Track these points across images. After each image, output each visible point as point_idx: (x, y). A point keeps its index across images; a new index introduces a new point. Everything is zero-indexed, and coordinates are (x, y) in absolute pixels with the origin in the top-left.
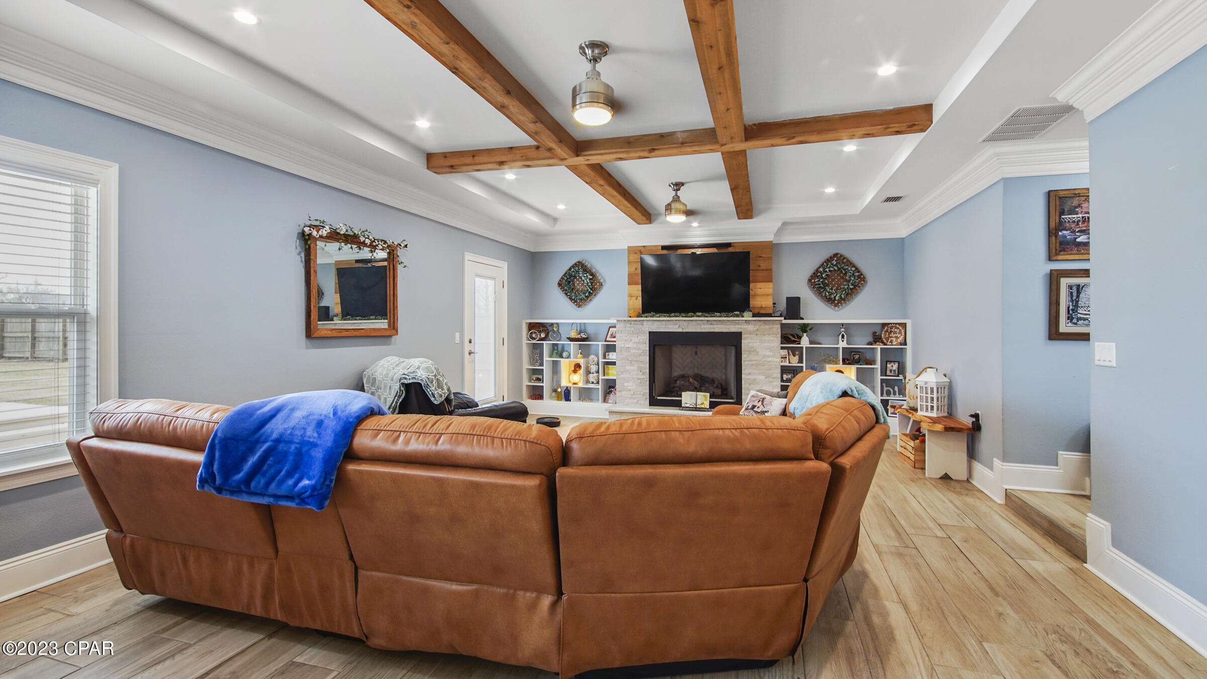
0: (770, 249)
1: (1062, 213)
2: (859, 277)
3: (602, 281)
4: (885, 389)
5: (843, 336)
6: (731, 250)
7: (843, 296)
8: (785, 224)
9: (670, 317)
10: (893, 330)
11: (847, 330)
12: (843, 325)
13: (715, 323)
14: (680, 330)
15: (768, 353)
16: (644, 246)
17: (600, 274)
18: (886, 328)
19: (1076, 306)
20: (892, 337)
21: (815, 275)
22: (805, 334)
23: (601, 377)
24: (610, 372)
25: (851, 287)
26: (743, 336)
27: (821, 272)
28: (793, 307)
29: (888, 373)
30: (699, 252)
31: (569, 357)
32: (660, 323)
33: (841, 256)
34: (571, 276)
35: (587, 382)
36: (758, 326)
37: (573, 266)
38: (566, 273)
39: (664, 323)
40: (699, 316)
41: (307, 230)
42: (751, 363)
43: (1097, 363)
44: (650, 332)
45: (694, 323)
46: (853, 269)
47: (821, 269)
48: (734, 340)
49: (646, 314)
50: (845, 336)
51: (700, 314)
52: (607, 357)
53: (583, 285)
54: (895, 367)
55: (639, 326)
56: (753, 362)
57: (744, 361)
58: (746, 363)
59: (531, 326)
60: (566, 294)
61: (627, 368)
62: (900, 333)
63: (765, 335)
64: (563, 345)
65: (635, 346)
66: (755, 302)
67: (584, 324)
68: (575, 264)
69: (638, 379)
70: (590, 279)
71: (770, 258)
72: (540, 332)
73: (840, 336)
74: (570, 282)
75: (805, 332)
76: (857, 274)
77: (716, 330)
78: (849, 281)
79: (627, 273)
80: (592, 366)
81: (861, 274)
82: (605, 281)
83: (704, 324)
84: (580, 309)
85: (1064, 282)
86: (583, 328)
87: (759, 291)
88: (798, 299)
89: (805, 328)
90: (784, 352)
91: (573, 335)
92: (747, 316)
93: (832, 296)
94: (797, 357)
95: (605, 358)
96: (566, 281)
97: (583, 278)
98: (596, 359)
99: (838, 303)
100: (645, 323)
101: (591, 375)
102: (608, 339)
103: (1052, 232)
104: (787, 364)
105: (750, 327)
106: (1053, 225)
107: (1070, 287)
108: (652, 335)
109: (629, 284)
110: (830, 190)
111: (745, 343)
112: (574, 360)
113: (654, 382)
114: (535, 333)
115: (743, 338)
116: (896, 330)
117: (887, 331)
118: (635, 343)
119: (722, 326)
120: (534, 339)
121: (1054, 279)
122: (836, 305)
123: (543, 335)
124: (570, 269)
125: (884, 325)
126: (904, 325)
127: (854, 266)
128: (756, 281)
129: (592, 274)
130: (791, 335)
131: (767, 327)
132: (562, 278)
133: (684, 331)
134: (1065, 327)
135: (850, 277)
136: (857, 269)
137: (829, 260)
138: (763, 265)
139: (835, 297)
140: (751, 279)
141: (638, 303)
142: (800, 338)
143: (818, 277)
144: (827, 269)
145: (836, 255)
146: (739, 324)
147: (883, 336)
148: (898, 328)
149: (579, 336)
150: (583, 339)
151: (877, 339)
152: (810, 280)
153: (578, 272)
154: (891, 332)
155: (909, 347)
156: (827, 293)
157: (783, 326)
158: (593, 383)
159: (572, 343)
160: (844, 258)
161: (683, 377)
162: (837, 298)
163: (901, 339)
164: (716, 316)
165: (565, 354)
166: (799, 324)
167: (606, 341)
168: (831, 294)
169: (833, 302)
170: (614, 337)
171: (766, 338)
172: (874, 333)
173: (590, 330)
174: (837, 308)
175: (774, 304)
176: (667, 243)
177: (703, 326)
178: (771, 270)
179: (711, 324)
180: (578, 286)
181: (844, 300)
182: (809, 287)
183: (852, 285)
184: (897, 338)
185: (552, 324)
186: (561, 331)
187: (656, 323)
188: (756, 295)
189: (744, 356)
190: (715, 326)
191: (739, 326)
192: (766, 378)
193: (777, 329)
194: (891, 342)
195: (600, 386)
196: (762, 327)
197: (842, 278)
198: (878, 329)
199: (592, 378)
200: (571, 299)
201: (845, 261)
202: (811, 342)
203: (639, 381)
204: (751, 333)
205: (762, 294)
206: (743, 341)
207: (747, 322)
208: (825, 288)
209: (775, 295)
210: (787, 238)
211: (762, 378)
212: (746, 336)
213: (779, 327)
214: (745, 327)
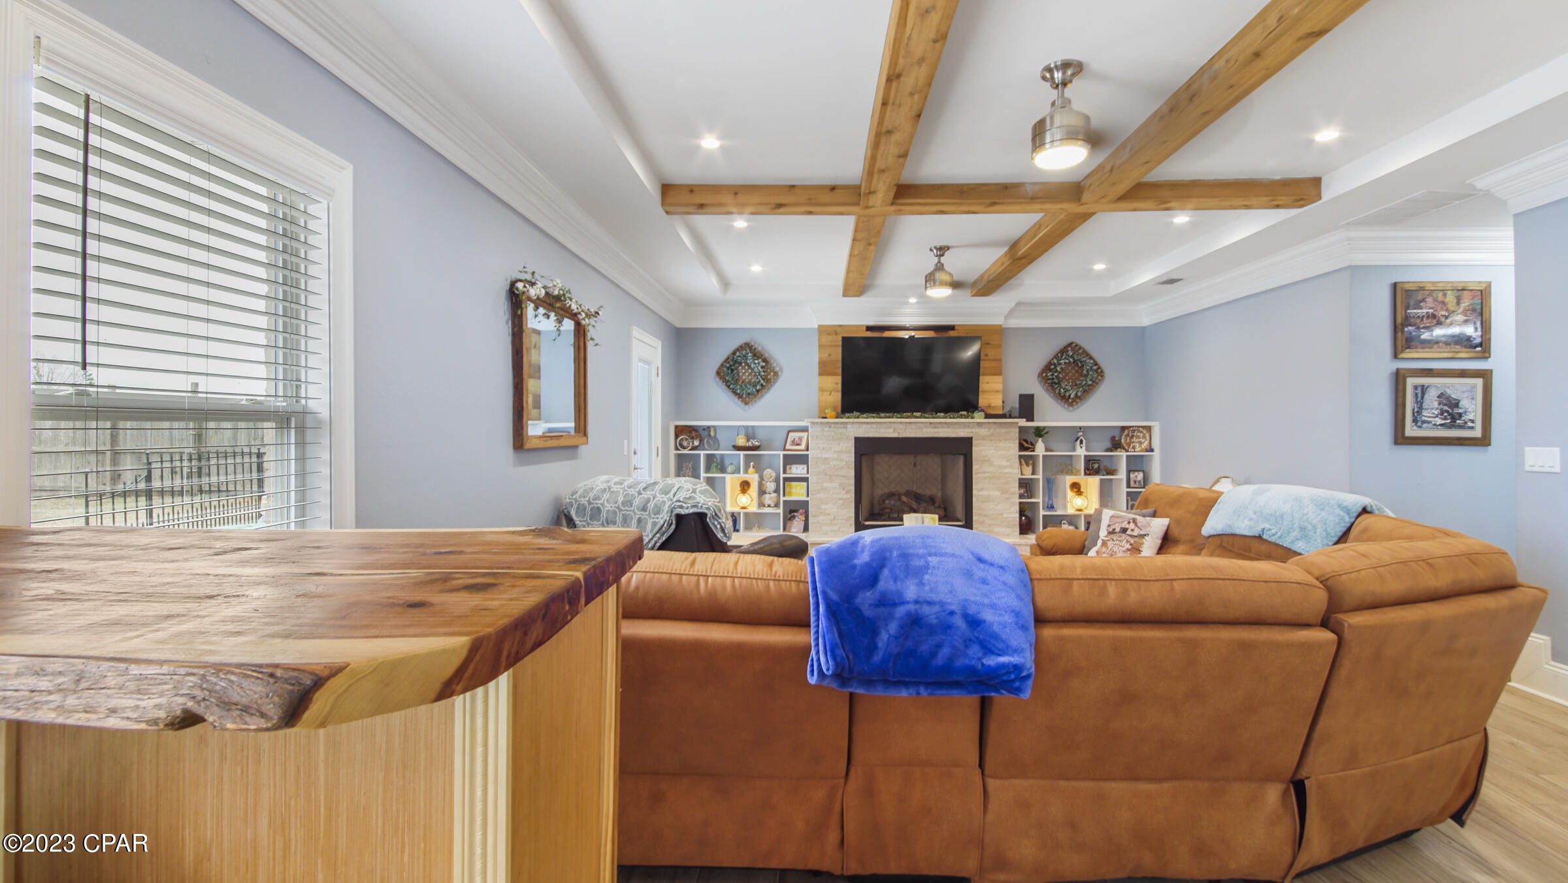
0: (1000, 334)
1: (1408, 307)
2: (1097, 371)
3: (777, 369)
4: (1130, 503)
5: (1081, 442)
6: (952, 333)
7: (1079, 394)
8: (1019, 304)
9: (880, 418)
10: (1135, 434)
12: (1080, 428)
13: (940, 426)
14: (895, 435)
15: (1004, 463)
16: (840, 326)
17: (775, 361)
18: (1126, 432)
19: (1421, 408)
20: (1134, 442)
21: (1048, 368)
22: (1040, 439)
23: (782, 499)
24: (794, 491)
25: (1090, 383)
26: (974, 442)
27: (1054, 364)
28: (1026, 406)
29: (1132, 484)
30: (905, 335)
31: (737, 471)
32: (869, 426)
33: (1076, 345)
34: (736, 362)
35: (761, 505)
36: (992, 431)
37: (737, 350)
38: (728, 358)
39: (874, 426)
40: (917, 417)
41: (520, 285)
42: (983, 475)
43: (1527, 468)
44: (855, 438)
45: (913, 426)
46: (1092, 361)
47: (1056, 362)
48: (963, 448)
49: (847, 415)
50: (1084, 442)
51: (918, 414)
52: (788, 471)
53: (750, 374)
54: (1140, 476)
55: (840, 430)
56: (987, 475)
57: (976, 474)
58: (978, 475)
59: (679, 431)
60: (729, 387)
61: (825, 485)
62: (1144, 437)
63: (1000, 440)
64: (722, 455)
65: (835, 456)
66: (983, 401)
67: (753, 427)
68: (741, 347)
69: (840, 499)
70: (762, 367)
71: (999, 346)
72: (692, 438)
73: (1078, 441)
74: (732, 370)
75: (1041, 436)
76: (1095, 367)
77: (938, 435)
78: (1086, 376)
79: (817, 360)
80: (768, 484)
81: (1099, 368)
82: (781, 369)
83: (926, 428)
84: (747, 407)
85: (1411, 382)
86: (750, 431)
87: (988, 386)
89: (1039, 432)
90: (1021, 462)
91: (741, 441)
92: (979, 417)
93: (1067, 394)
95: (785, 472)
96: (728, 368)
97: (752, 366)
98: (774, 474)
99: (1072, 402)
100: (849, 426)
101: (767, 496)
102: (788, 447)
103: (1396, 328)
104: (1023, 476)
105: (983, 431)
106: (1399, 320)
107: (1416, 388)
108: (859, 441)
109: (820, 374)
110: (1099, 267)
111: (977, 451)
112: (742, 476)
113: (860, 503)
114: (687, 439)
115: (973, 444)
116: (1139, 434)
117: (1128, 435)
118: (835, 452)
119: (949, 430)
120: (684, 448)
121: (1399, 379)
122: (1071, 404)
123: (696, 443)
124: (734, 353)
125: (1123, 428)
126: (1149, 429)
127: (1091, 358)
128: (984, 375)
129: (765, 360)
130: (1028, 441)
131: (1003, 430)
132: (722, 365)
133: (900, 436)
134: (1410, 431)
135: (1087, 371)
136: (1095, 361)
137: (1063, 351)
138: (991, 354)
139: (1070, 395)
140: (981, 370)
141: (837, 397)
142: (1035, 444)
143: (1050, 370)
144: (1062, 362)
145: (1070, 345)
146: (969, 427)
147: (1123, 441)
148: (1141, 432)
149: (750, 444)
150: (752, 448)
151: (1116, 445)
152: (1040, 375)
153: (745, 356)
154: (1133, 436)
155: (1156, 454)
156: (1062, 390)
157: (1019, 429)
158: (769, 506)
159: (742, 453)
160: (1080, 348)
161: (891, 495)
162: (1072, 396)
163: (1145, 445)
164: (939, 417)
165: (730, 469)
166: (1033, 427)
167: (785, 450)
168: (1067, 391)
169: (1067, 400)
170: (798, 445)
171: (1003, 444)
172: (1113, 438)
173: (761, 434)
174: (1071, 408)
175: (1003, 402)
176: (871, 323)
177: (925, 430)
178: (1001, 360)
179: (935, 428)
180: (744, 374)
181: (1079, 398)
182: (1040, 382)
183: (1091, 380)
184: (1140, 443)
185: (709, 427)
186: (718, 436)
187: (864, 426)
188: (984, 392)
189: (975, 467)
190: (940, 430)
191: (970, 430)
192: (1002, 493)
193: (1015, 433)
194: (1134, 448)
195: (781, 511)
196: (998, 430)
197: (1077, 372)
198: (1116, 433)
199: (769, 499)
200: (735, 393)
201: (1080, 351)
202: (1047, 450)
203: (841, 502)
204: (983, 438)
205: (992, 391)
206: (974, 448)
207: (980, 424)
208: (1059, 383)
209: (1005, 392)
210: (1014, 323)
211: (997, 493)
212: (978, 442)
213: (1017, 430)
214: (976, 430)
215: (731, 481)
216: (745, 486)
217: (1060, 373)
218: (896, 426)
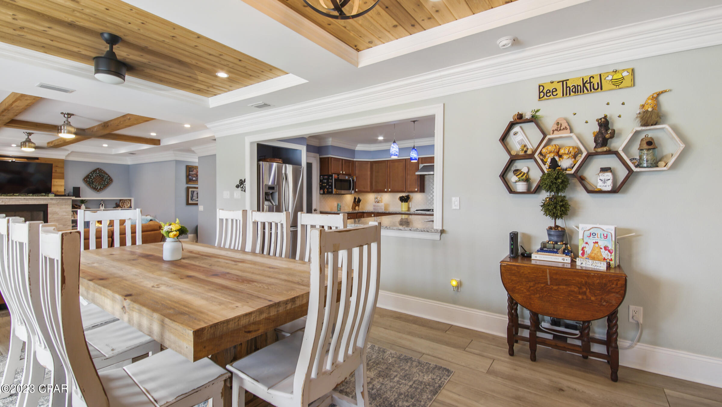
0: (63, 163)
1: (190, 172)
2: (109, 179)
5: (102, 205)
6: (37, 161)
7: (102, 187)
8: (72, 152)
11: (104, 202)
12: (102, 200)
13: (30, 199)
14: (3, 204)
15: (65, 214)
18: (122, 201)
19: (193, 196)
20: (124, 205)
21: (87, 177)
22: (83, 205)
25: (106, 183)
26: (49, 206)
27: (90, 176)
28: (76, 192)
33: (101, 169)
36: (58, 201)
40: (16, 196)
42: (54, 219)
45: (14, 200)
46: (107, 176)
47: (91, 175)
48: (43, 208)
50: (104, 205)
51: (17, 194)
56: (56, 219)
57: (50, 219)
62: (128, 203)
63: (62, 205)
66: (54, 189)
71: (63, 168)
73: (101, 205)
76: (109, 178)
78: (105, 181)
81: (110, 178)
85: (190, 190)
87: (55, 183)
88: (79, 188)
89: (83, 202)
92: (51, 196)
93: (96, 187)
99: (99, 190)
103: (188, 176)
104: (73, 219)
105: (54, 202)
106: (187, 174)
107: (191, 191)
110: (105, 145)
111: (50, 210)
117: (122, 202)
119: (34, 201)
121: (188, 189)
122: (98, 191)
125: (121, 200)
126: (130, 200)
127: (107, 174)
128: (55, 179)
131: (64, 201)
133: (6, 204)
134: (190, 202)
135: (105, 179)
136: (108, 176)
137: (95, 171)
138: (58, 170)
139: (98, 188)
140: (53, 177)
143: (89, 178)
144: (94, 175)
145: (98, 169)
146: (46, 200)
147: (120, 204)
148: (127, 201)
151: (118, 206)
152: (84, 180)
154: (124, 203)
156: (94, 186)
157: (73, 201)
160: (102, 170)
162: (99, 188)
163: (129, 205)
164: (30, 196)
166: (80, 200)
168: (96, 186)
169: (95, 189)
171: (64, 206)
172: (116, 204)
174: (98, 193)
175: (65, 190)
178: (63, 173)
179: (27, 200)
181: (102, 189)
182: (84, 182)
183: (107, 182)
184: (127, 205)
188: (54, 185)
189: (49, 216)
190: (30, 201)
192: (64, 226)
193: (69, 202)
194: (125, 207)
196: (61, 201)
197: (101, 179)
198: (118, 202)
201: (102, 172)
202: (86, 208)
204: (54, 204)
205: (58, 185)
206: (49, 209)
207: (52, 199)
208: (92, 183)
209: (65, 185)
210: (71, 158)
212: (51, 206)
213: (71, 201)
214: (51, 201)
217: (93, 179)
218: (4, 200)
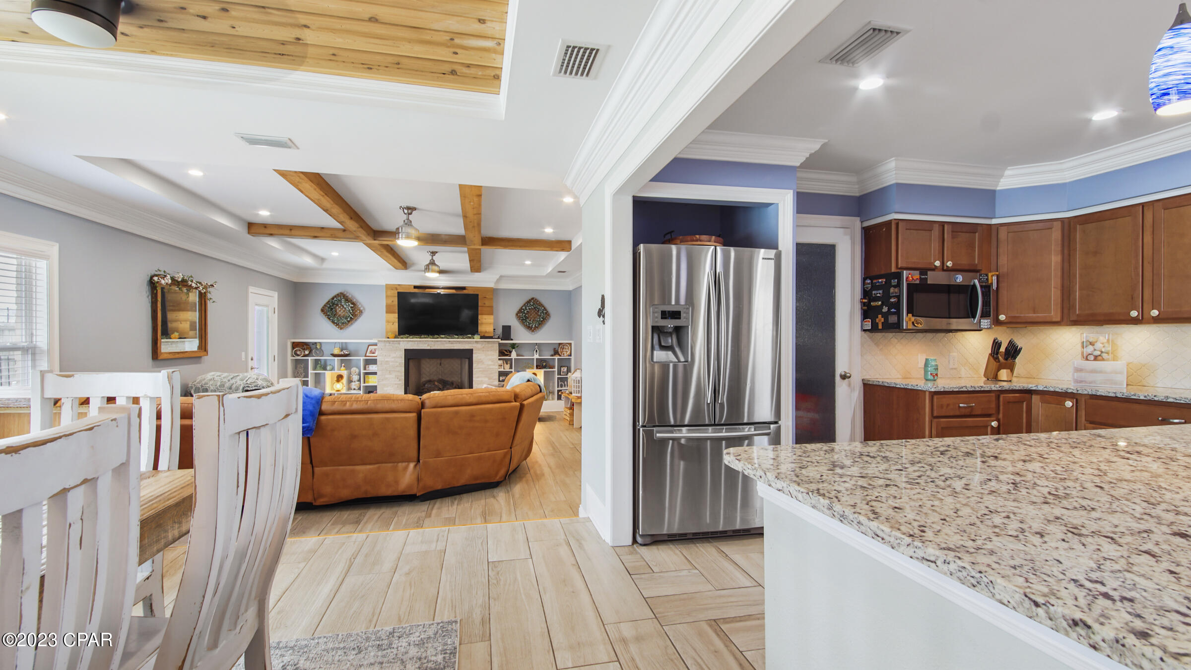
0: (493, 292)
2: (546, 313)
3: (362, 309)
4: (560, 383)
5: (536, 351)
6: (465, 292)
7: (537, 325)
8: (501, 277)
9: (421, 338)
11: (538, 347)
12: (536, 343)
13: (454, 342)
14: (429, 348)
15: (490, 363)
16: (399, 285)
17: (360, 304)
18: (560, 346)
20: (564, 351)
21: (520, 311)
22: (514, 350)
23: (362, 385)
24: (370, 380)
25: (542, 319)
26: (474, 352)
28: (507, 332)
29: (562, 373)
30: (442, 292)
31: (333, 369)
32: (413, 343)
33: (535, 299)
34: (334, 304)
35: (349, 389)
36: (483, 345)
37: (335, 296)
38: (329, 301)
39: (416, 343)
40: (442, 338)
42: (479, 369)
44: (405, 350)
45: (439, 343)
46: (543, 308)
47: (524, 308)
48: (467, 355)
49: (401, 336)
50: (538, 351)
51: (443, 336)
52: (367, 369)
53: (344, 311)
54: (565, 369)
55: (396, 345)
57: (474, 369)
58: (476, 369)
59: (295, 345)
60: (329, 319)
61: (387, 376)
62: (568, 349)
64: (326, 360)
65: (393, 360)
66: (481, 328)
67: (346, 343)
68: (338, 295)
69: (396, 384)
70: (351, 307)
71: (492, 299)
72: (304, 349)
74: (332, 309)
75: (514, 348)
76: (545, 311)
77: (455, 348)
78: (541, 316)
79: (385, 304)
80: (354, 376)
81: (547, 311)
82: (364, 309)
84: (342, 331)
86: (344, 345)
87: (484, 321)
88: (509, 327)
89: (513, 346)
90: (501, 362)
91: (337, 351)
92: (477, 338)
93: (531, 325)
94: (509, 365)
95: (365, 369)
96: (329, 308)
97: (345, 306)
98: (357, 371)
100: (401, 343)
101: (353, 383)
102: (367, 355)
104: (502, 370)
105: (479, 346)
108: (407, 351)
109: (387, 312)
110: (528, 263)
112: (337, 372)
113: (408, 386)
114: (299, 350)
116: (566, 347)
117: (561, 348)
118: (393, 358)
119: (459, 345)
120: (298, 355)
122: (533, 331)
123: (307, 352)
124: (333, 298)
125: (560, 344)
126: (570, 344)
127: (543, 306)
128: (482, 314)
129: (353, 303)
130: (506, 351)
131: (490, 345)
132: (325, 305)
133: (432, 348)
135: (541, 313)
136: (545, 308)
137: (528, 302)
138: (487, 303)
140: (479, 312)
141: (395, 327)
142: (511, 352)
143: (522, 312)
144: (527, 308)
145: (533, 299)
146: (472, 343)
147: (558, 350)
149: (342, 353)
150: (345, 355)
151: (556, 353)
152: (517, 314)
153: (340, 301)
154: (563, 348)
155: (572, 357)
156: (528, 323)
157: (500, 344)
158: (354, 389)
159: (336, 358)
160: (537, 301)
161: (430, 381)
162: (533, 326)
163: (569, 352)
164: (455, 338)
165: (328, 368)
166: (510, 343)
167: (366, 356)
169: (531, 328)
170: (374, 353)
171: (489, 352)
172: (554, 349)
173: (351, 348)
174: (533, 333)
175: (494, 329)
176: (418, 284)
177: (447, 345)
178: (492, 307)
179: (452, 343)
180: (340, 311)
181: (537, 328)
182: (517, 319)
184: (567, 352)
185: (316, 343)
186: (323, 348)
187: (410, 343)
188: (482, 324)
189: (474, 365)
190: (455, 345)
192: (490, 379)
193: (496, 347)
194: (563, 354)
195: (362, 392)
196: (487, 345)
197: (536, 313)
198: (556, 347)
199: (354, 385)
200: (333, 322)
202: (517, 355)
203: (396, 386)
204: (479, 350)
205: (486, 323)
206: (474, 355)
207: (477, 342)
208: (526, 320)
209: (495, 323)
210: (503, 286)
211: (487, 379)
212: (476, 351)
213: (498, 345)
214: (475, 345)
215: (329, 376)
216: (340, 378)
217: (526, 314)
218: (430, 343)
